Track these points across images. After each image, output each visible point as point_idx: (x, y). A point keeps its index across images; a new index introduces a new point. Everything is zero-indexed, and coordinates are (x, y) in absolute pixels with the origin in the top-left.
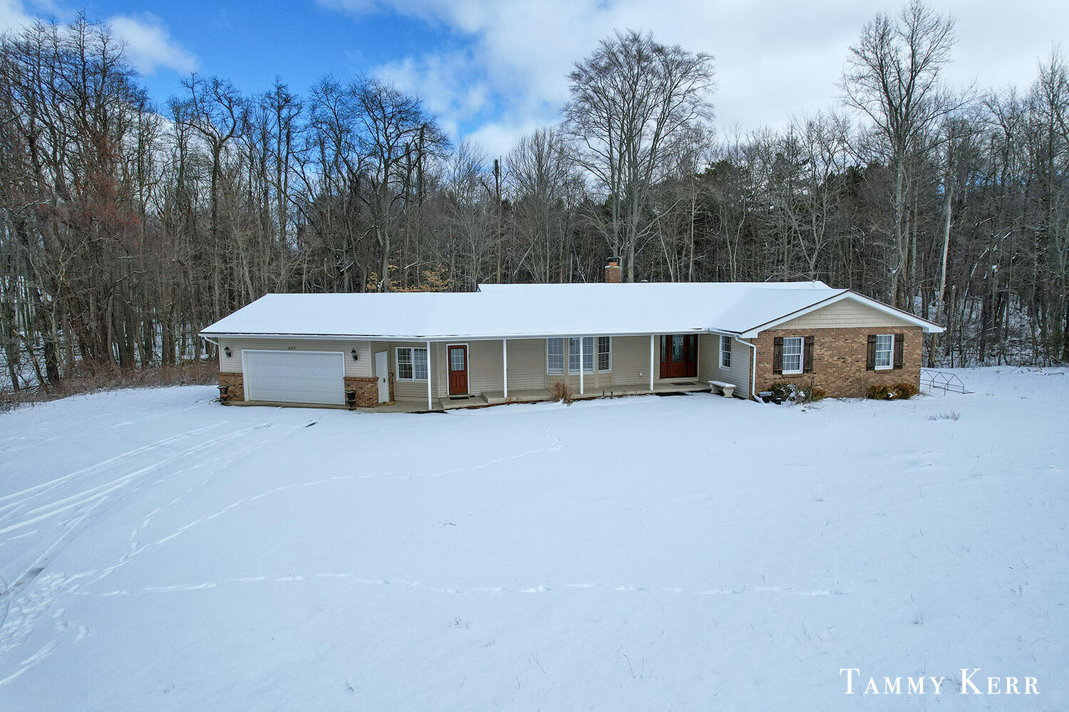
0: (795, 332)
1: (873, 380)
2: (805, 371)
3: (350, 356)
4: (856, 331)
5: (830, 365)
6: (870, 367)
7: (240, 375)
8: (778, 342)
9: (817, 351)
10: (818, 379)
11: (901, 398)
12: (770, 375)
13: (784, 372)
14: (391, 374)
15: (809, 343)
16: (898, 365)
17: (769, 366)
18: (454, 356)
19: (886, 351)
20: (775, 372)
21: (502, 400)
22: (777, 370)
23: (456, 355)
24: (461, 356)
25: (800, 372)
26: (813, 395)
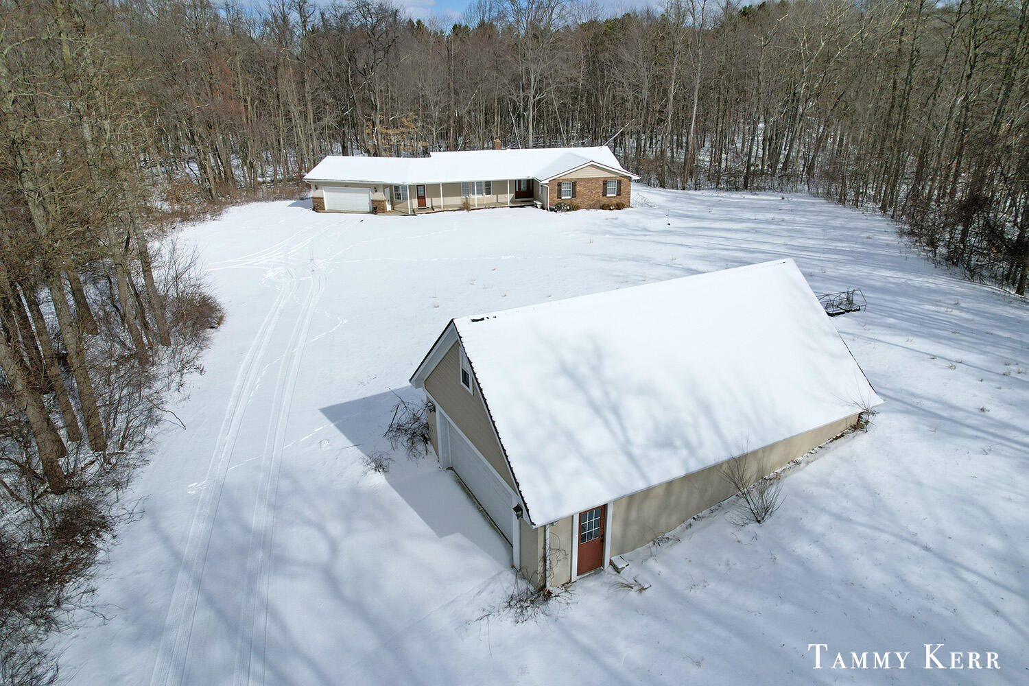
0: (568, 180)
1: (604, 201)
2: (573, 197)
3: (374, 190)
4: (597, 179)
5: (584, 194)
6: (604, 195)
7: (322, 198)
8: (559, 185)
9: (578, 188)
10: (577, 201)
11: (617, 209)
12: (556, 199)
13: (563, 198)
14: (392, 197)
15: (574, 184)
16: (619, 194)
17: (556, 195)
18: (419, 189)
19: (612, 187)
20: (558, 198)
21: (440, 210)
22: (559, 197)
23: (421, 189)
24: (423, 189)
25: (570, 197)
26: (574, 208)
